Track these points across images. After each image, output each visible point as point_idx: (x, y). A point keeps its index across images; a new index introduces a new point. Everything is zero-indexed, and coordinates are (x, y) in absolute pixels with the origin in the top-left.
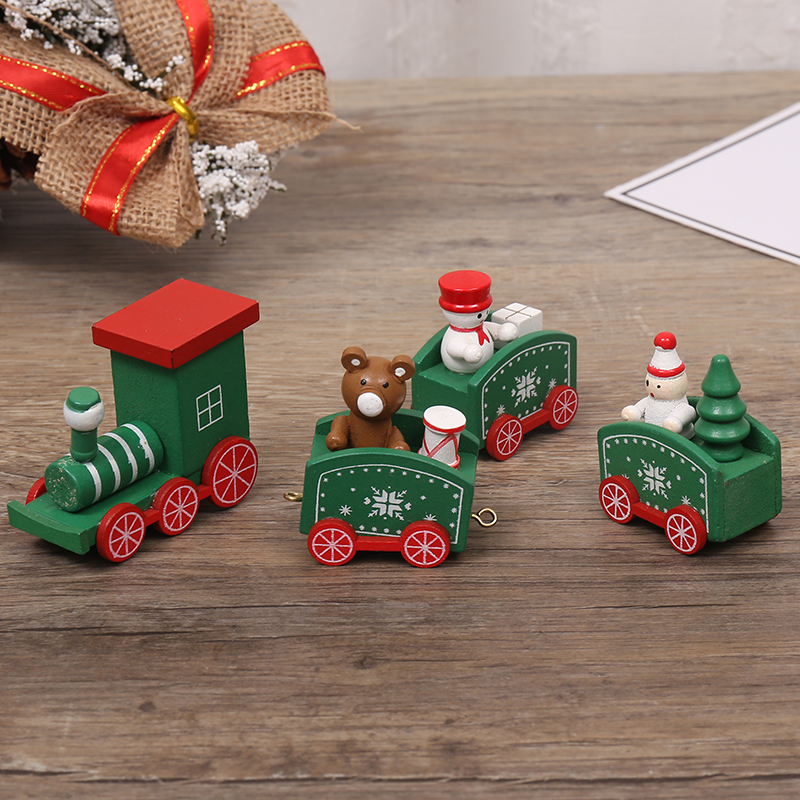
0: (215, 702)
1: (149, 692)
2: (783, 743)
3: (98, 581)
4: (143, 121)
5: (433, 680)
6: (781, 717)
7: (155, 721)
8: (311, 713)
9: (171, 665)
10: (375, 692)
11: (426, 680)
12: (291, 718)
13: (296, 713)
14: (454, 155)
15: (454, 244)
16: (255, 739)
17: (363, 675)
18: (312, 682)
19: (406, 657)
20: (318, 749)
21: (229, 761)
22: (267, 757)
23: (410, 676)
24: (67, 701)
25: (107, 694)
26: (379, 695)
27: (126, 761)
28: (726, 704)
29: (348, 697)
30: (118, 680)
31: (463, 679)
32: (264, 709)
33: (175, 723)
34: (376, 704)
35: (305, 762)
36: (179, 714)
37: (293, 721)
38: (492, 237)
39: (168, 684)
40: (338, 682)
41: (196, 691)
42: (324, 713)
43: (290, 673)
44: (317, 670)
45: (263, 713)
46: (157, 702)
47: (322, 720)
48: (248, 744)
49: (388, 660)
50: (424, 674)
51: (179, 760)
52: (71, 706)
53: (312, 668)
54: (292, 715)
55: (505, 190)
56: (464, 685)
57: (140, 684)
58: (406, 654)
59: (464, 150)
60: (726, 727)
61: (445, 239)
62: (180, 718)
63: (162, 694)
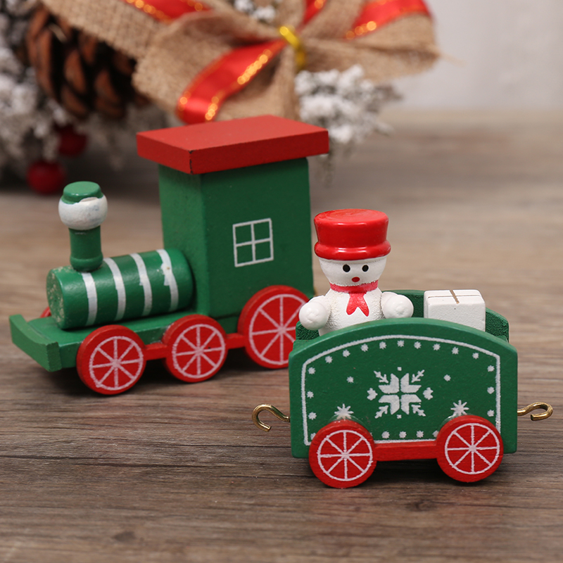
0: (215, 536)
1: (132, 522)
5: (509, 526)
7: (130, 552)
8: (341, 552)
9: (172, 496)
10: (430, 535)
11: (501, 526)
13: (320, 551)
17: (416, 518)
18: (349, 521)
19: (476, 502)
23: (479, 521)
24: (24, 526)
25: (79, 522)
26: (435, 538)
29: (393, 539)
30: (99, 508)
31: (549, 528)
32: (278, 546)
34: (429, 548)
39: (161, 515)
40: (384, 523)
41: (195, 524)
43: (322, 511)
44: (357, 510)
45: (275, 550)
46: (139, 533)
49: (452, 504)
50: (497, 520)
52: (27, 531)
53: (352, 508)
54: (314, 553)
56: (551, 533)
57: (124, 513)
58: (477, 499)
62: (164, 550)
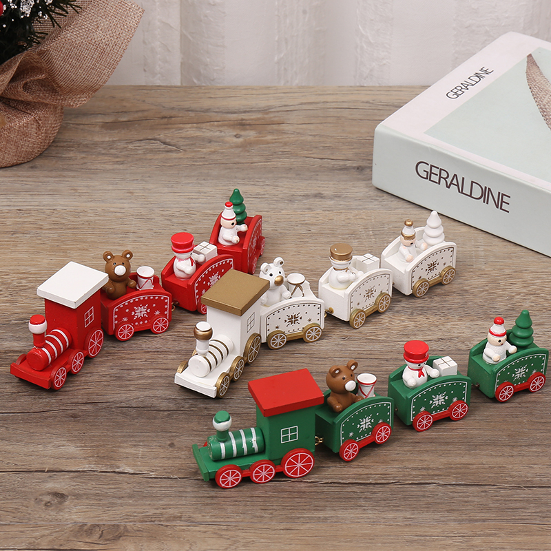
1: (172, 438)
2: (425, 469)
6: (426, 457)
7: (175, 452)
15: (307, 196)
25: (155, 439)
28: (405, 451)
33: (183, 453)
36: (185, 449)
38: (325, 193)
39: (180, 434)
46: (175, 443)
52: (141, 444)
57: (170, 434)
60: (403, 461)
61: (302, 193)
63: (178, 439)
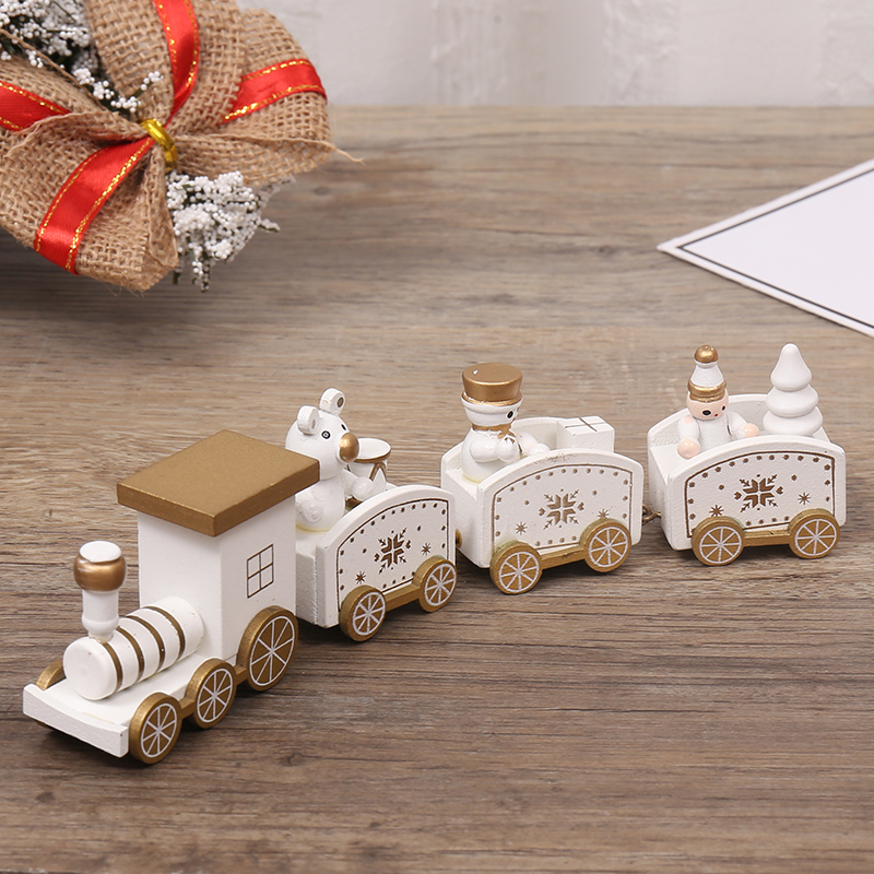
0: (120, 795)
1: (50, 782)
2: (738, 860)
3: (11, 663)
4: (113, 145)
5: (364, 781)
6: (744, 833)
7: (52, 813)
8: (224, 810)
10: (298, 791)
11: (357, 780)
12: (202, 815)
13: (208, 810)
14: (491, 196)
15: (474, 300)
16: (159, 835)
17: (288, 773)
18: (231, 777)
19: (340, 756)
20: (225, 848)
21: (126, 857)
22: (169, 854)
23: (339, 776)
25: (4, 783)
26: (302, 793)
27: (15, 853)
28: (685, 817)
29: (267, 795)
30: (18, 768)
31: (397, 781)
32: (172, 804)
33: (73, 815)
34: (296, 804)
35: (208, 862)
36: (80, 806)
37: (203, 818)
38: (519, 294)
39: (72, 774)
40: (260, 779)
41: (102, 784)
42: (238, 811)
43: (208, 768)
44: (238, 766)
45: (171, 808)
46: (57, 793)
47: (235, 818)
48: (149, 840)
49: (318, 758)
50: (355, 774)
51: (72, 854)
53: (233, 763)
54: (203, 811)
55: (543, 239)
56: (398, 787)
57: (42, 773)
58: (340, 752)
59: (503, 192)
60: (679, 841)
61: (464, 294)
62: (80, 811)
63: (64, 784)
